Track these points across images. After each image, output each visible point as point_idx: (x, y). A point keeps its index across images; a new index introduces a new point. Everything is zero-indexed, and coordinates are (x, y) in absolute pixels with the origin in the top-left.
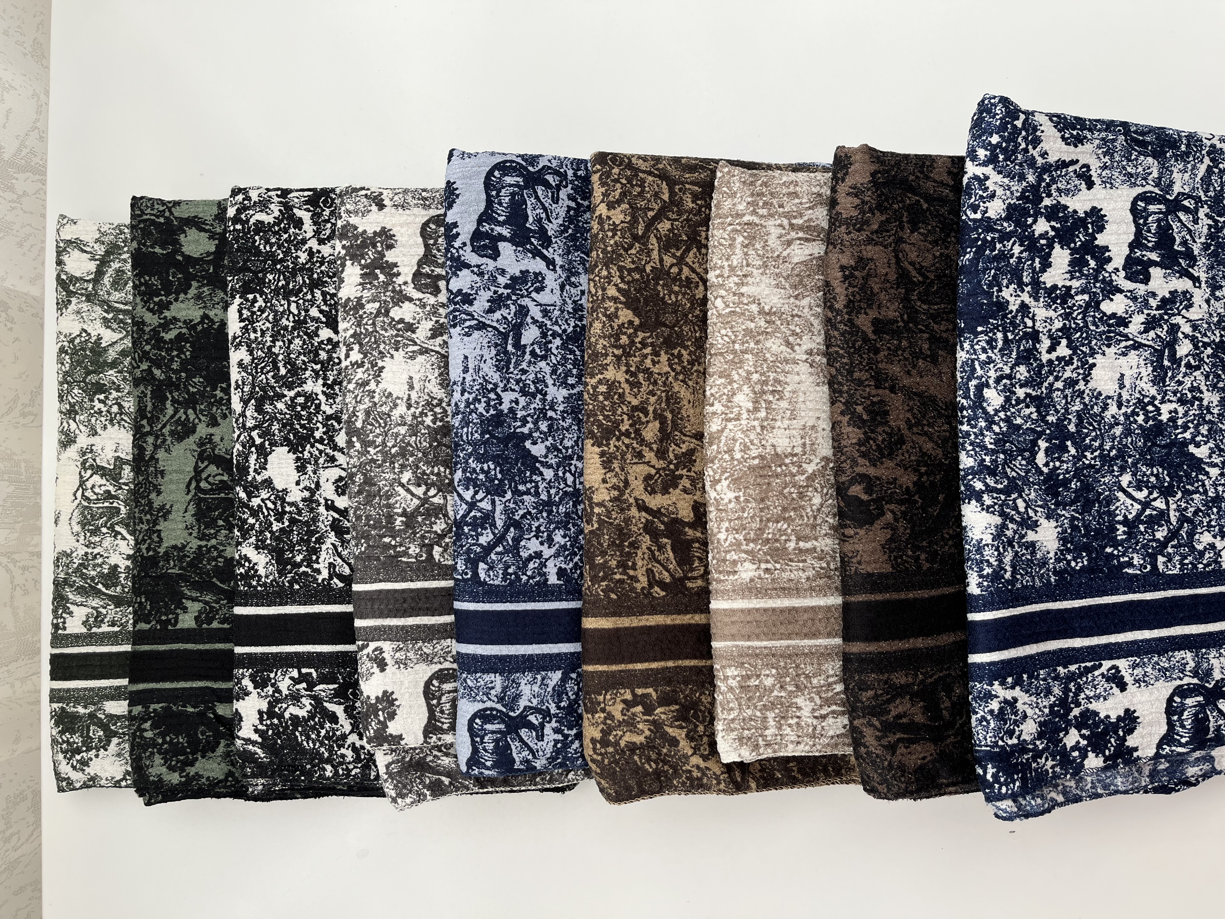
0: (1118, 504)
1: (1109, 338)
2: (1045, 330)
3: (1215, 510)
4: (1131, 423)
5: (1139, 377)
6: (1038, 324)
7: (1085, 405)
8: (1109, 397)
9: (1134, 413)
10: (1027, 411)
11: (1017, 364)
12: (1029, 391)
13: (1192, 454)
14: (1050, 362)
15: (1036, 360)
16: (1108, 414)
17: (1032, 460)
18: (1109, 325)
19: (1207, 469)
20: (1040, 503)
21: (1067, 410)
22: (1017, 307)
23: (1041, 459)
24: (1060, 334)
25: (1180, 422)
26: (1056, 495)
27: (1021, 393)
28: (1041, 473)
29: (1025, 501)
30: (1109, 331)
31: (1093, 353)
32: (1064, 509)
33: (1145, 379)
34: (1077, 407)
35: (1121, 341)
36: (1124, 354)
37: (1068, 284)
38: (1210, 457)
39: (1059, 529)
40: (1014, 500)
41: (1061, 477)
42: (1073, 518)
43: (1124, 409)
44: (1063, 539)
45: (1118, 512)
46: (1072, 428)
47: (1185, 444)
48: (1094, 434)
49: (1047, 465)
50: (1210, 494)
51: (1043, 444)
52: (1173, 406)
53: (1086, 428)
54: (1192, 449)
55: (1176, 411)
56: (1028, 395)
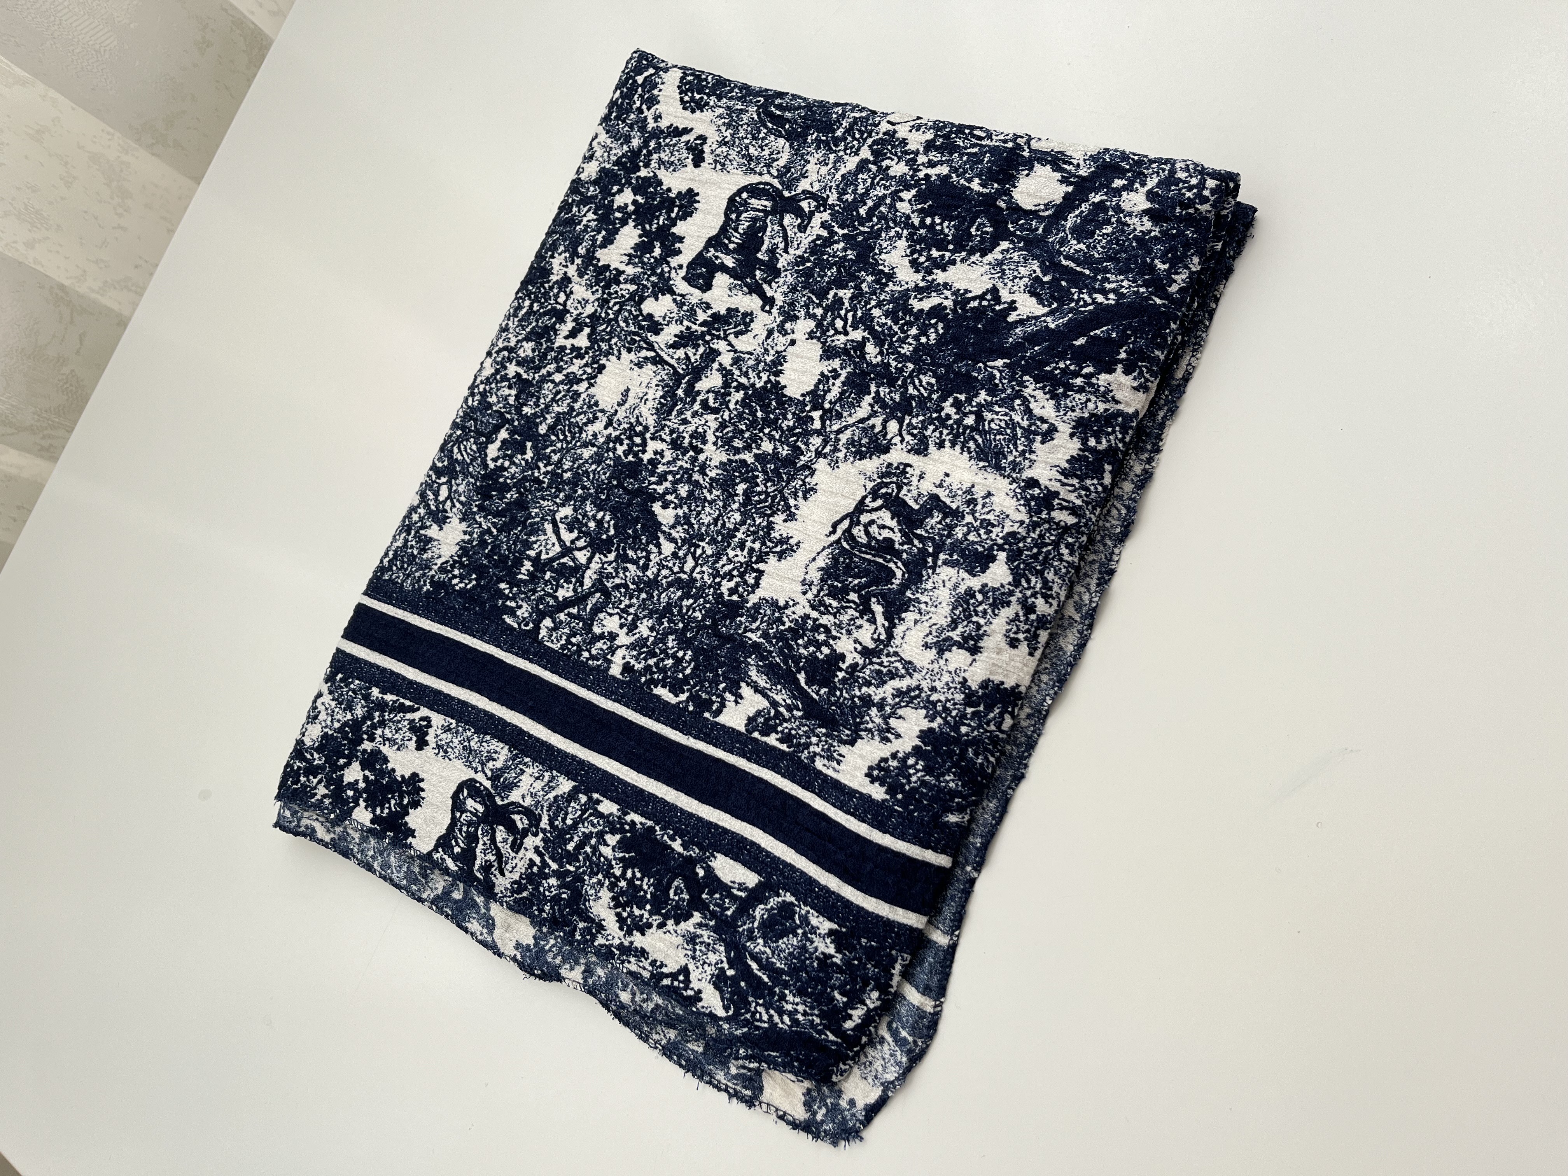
0: (542, 538)
1: (634, 341)
2: (576, 312)
3: (644, 596)
4: (608, 450)
5: (643, 399)
6: (569, 303)
7: (572, 409)
8: (603, 411)
9: (618, 440)
10: (507, 392)
11: (527, 339)
12: (520, 370)
13: (653, 515)
14: (562, 348)
15: (549, 340)
16: (591, 429)
17: (482, 449)
18: (641, 327)
19: (662, 540)
20: (463, 499)
21: (547, 406)
22: (559, 278)
23: (493, 450)
24: (588, 320)
25: (661, 468)
26: (486, 496)
27: (512, 369)
28: (486, 466)
29: (450, 490)
30: (635, 334)
31: (608, 354)
32: (485, 517)
33: (650, 404)
34: (563, 408)
35: (642, 348)
36: (639, 365)
37: (622, 267)
38: (673, 527)
39: (467, 537)
40: (440, 485)
41: (501, 480)
42: (489, 531)
43: (610, 430)
44: (465, 549)
45: (535, 546)
46: (543, 429)
47: (653, 497)
48: (559, 445)
49: (495, 460)
50: (649, 573)
51: (503, 434)
52: (664, 446)
53: (557, 436)
54: (657, 507)
55: (661, 454)
56: (518, 375)
